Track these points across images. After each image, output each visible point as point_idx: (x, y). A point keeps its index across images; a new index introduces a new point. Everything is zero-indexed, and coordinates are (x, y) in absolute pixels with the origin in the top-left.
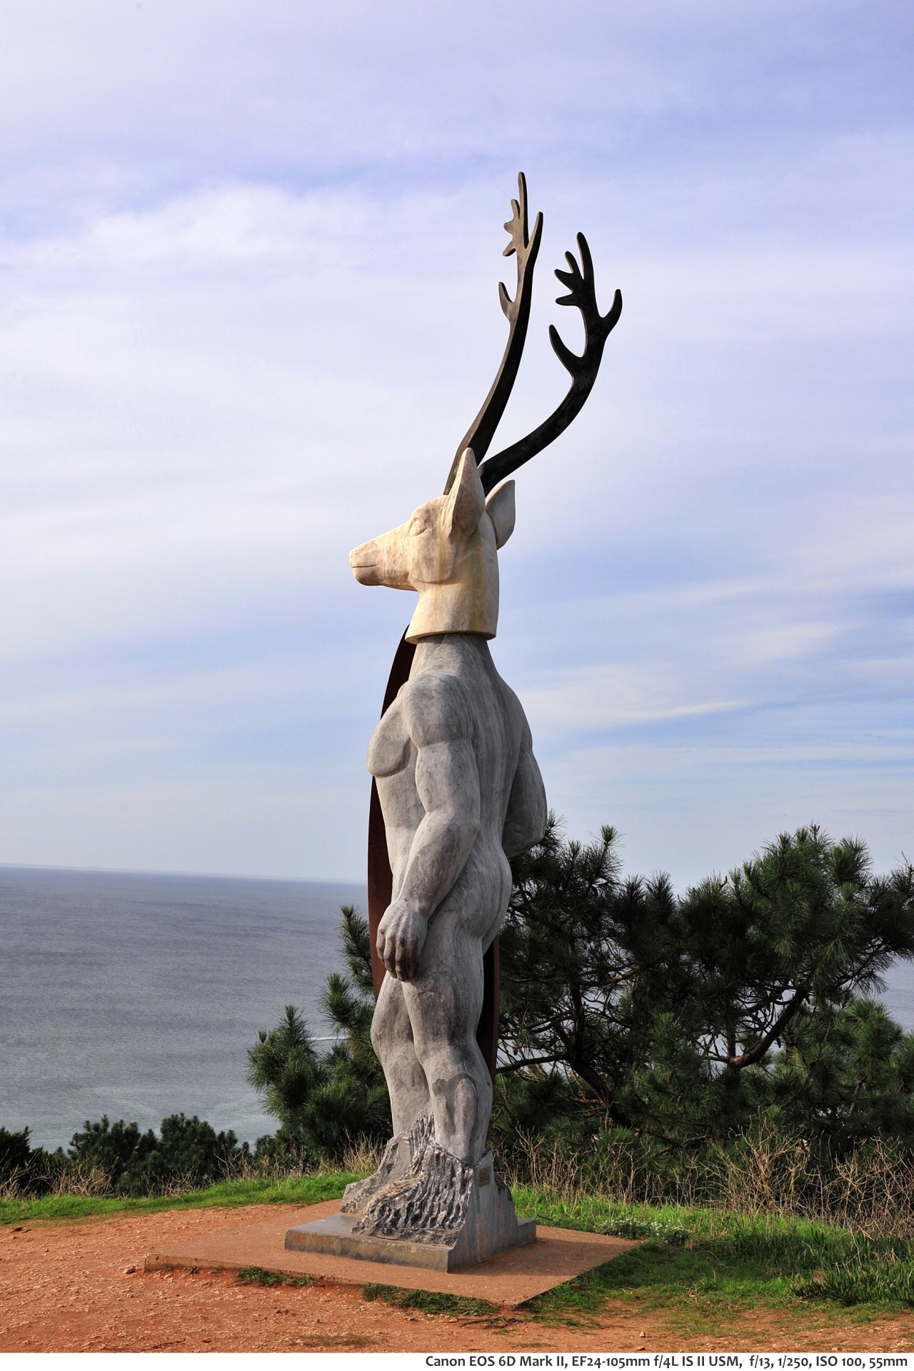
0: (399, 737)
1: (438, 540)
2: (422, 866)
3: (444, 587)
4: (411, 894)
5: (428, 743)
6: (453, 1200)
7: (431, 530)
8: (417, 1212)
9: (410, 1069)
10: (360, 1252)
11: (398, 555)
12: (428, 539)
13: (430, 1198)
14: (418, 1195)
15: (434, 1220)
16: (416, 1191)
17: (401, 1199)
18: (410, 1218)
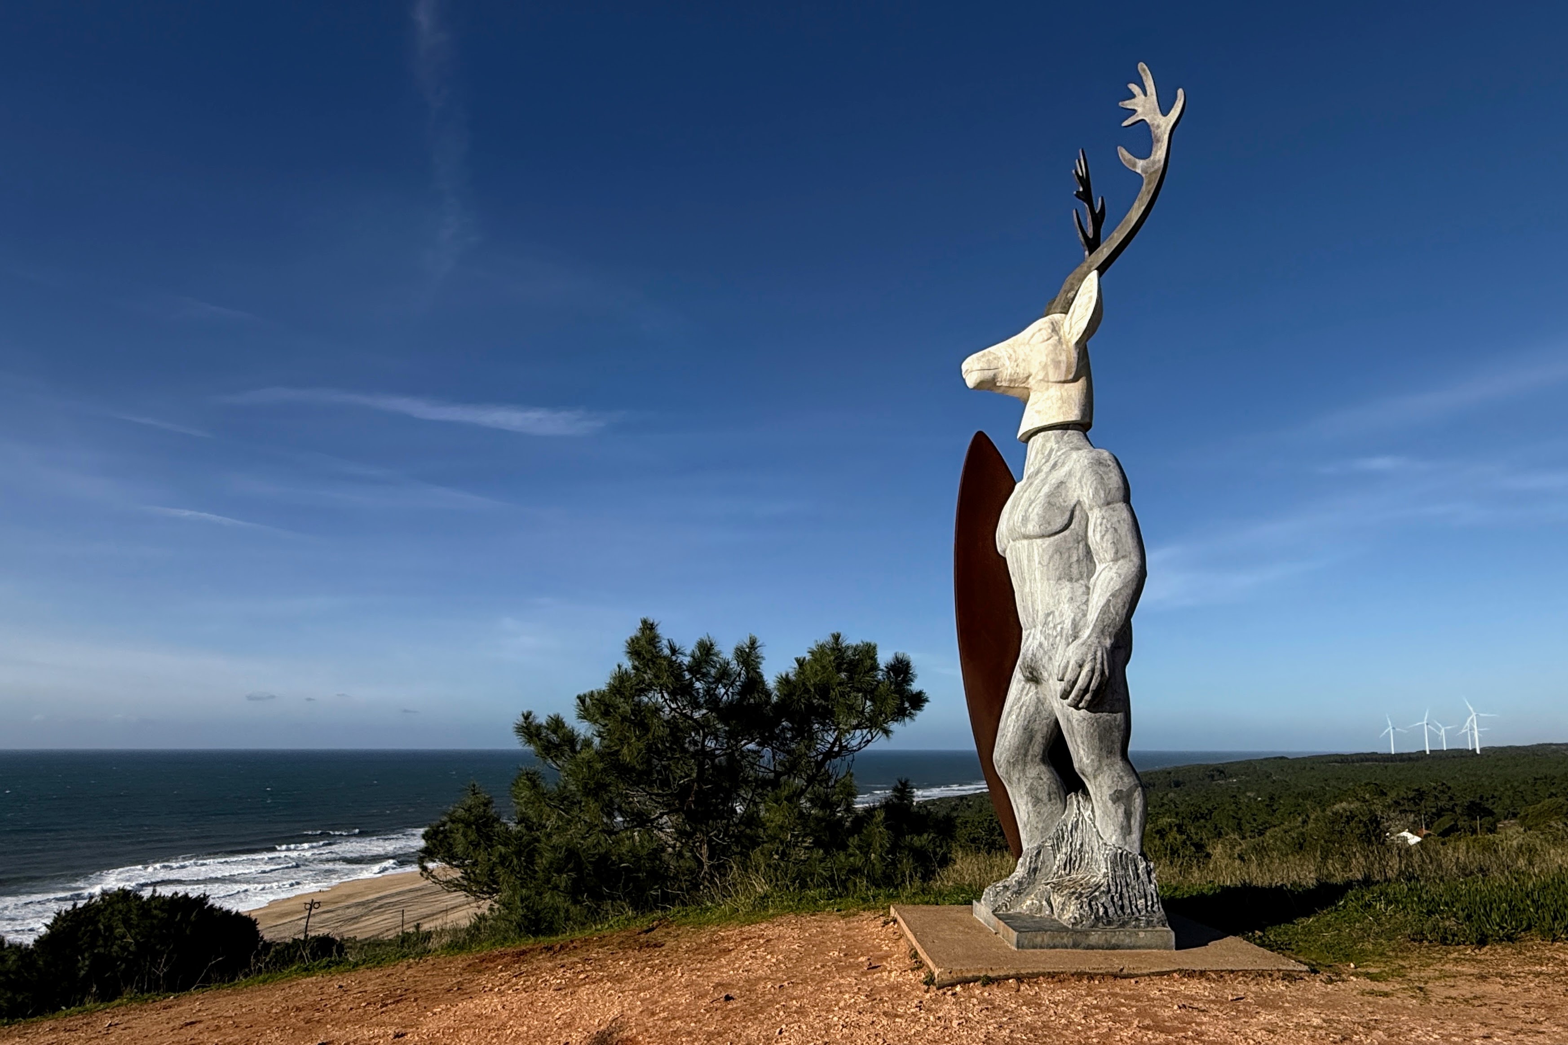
0: (1065, 502)
1: (1064, 346)
2: (1114, 607)
3: (1067, 385)
4: (1102, 632)
5: (1108, 504)
6: (1145, 890)
7: (1057, 338)
8: (1120, 903)
9: (1046, 787)
10: (1091, 943)
11: (1020, 360)
12: (1055, 346)
13: (1124, 890)
14: (1113, 889)
15: (1136, 906)
16: (1109, 885)
17: (1101, 893)
18: (1118, 909)
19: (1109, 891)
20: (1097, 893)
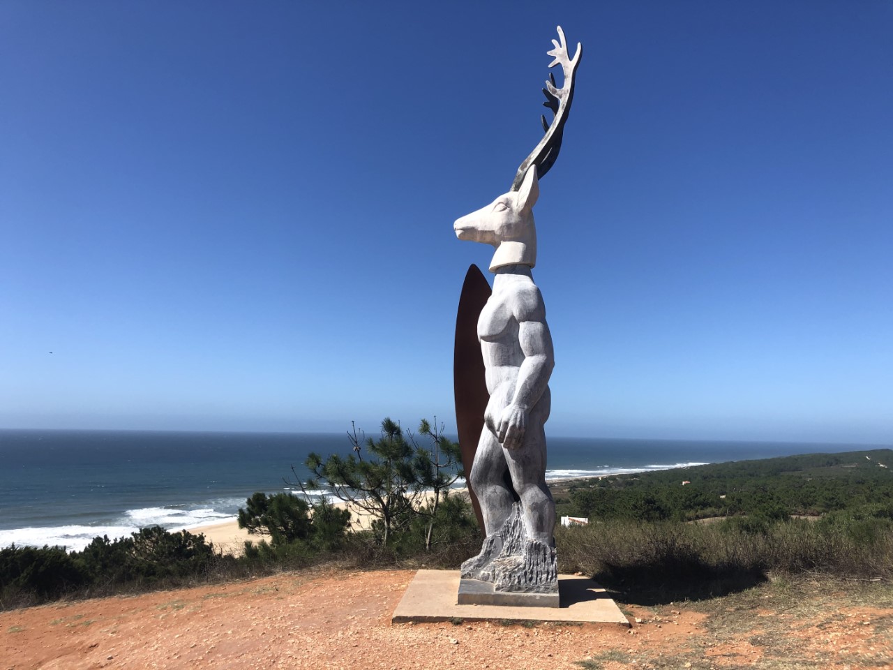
0: (505, 316)
1: (513, 214)
2: (530, 386)
4: (522, 401)
7: (509, 209)
8: (530, 576)
9: (499, 498)
12: (508, 214)
13: (535, 567)
14: (527, 567)
15: (540, 579)
16: (525, 564)
17: (518, 570)
18: (528, 579)
19: (524, 568)
20: (516, 570)
